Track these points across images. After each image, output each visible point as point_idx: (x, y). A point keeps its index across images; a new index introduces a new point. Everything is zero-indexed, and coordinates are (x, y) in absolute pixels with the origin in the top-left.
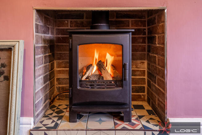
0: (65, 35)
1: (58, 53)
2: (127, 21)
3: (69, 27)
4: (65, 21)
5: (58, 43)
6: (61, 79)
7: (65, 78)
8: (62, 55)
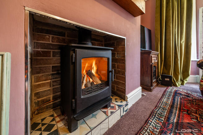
0: (46, 49)
1: (37, 67)
2: (94, 43)
3: (51, 42)
4: (46, 36)
5: (37, 57)
6: (40, 93)
7: (45, 91)
8: (42, 68)
